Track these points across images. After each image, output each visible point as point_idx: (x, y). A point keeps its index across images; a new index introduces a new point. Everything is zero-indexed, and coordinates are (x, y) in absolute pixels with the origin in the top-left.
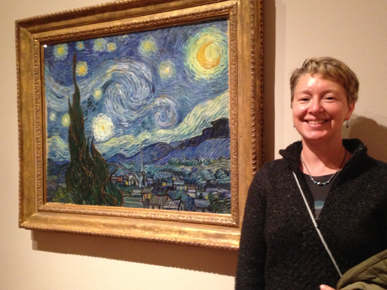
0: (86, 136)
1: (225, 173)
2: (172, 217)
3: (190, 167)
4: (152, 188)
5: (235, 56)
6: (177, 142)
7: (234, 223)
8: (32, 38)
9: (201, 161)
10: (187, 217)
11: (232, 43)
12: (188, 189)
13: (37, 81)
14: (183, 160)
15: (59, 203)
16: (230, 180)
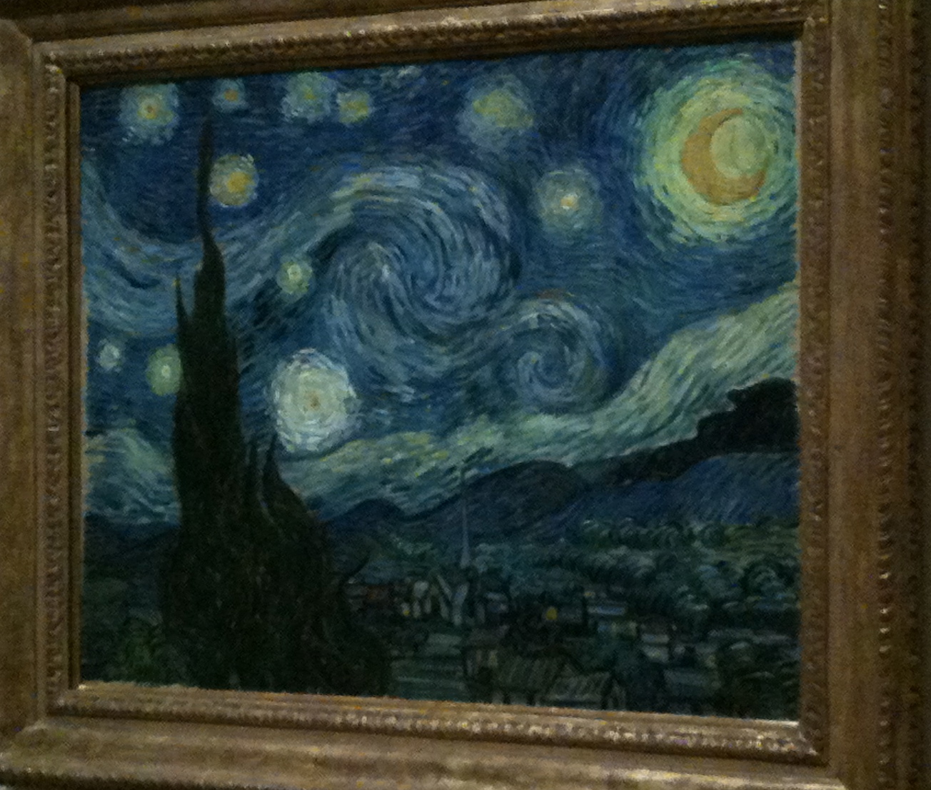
0: (247, 434)
1: (780, 575)
2: (581, 734)
3: (651, 553)
4: (505, 627)
5: (821, 169)
6: (600, 462)
7: (812, 752)
8: (37, 58)
9: (691, 531)
10: (639, 734)
11: (811, 121)
12: (639, 630)
13: (54, 220)
14: (622, 526)
15: (130, 685)
16: (797, 598)
